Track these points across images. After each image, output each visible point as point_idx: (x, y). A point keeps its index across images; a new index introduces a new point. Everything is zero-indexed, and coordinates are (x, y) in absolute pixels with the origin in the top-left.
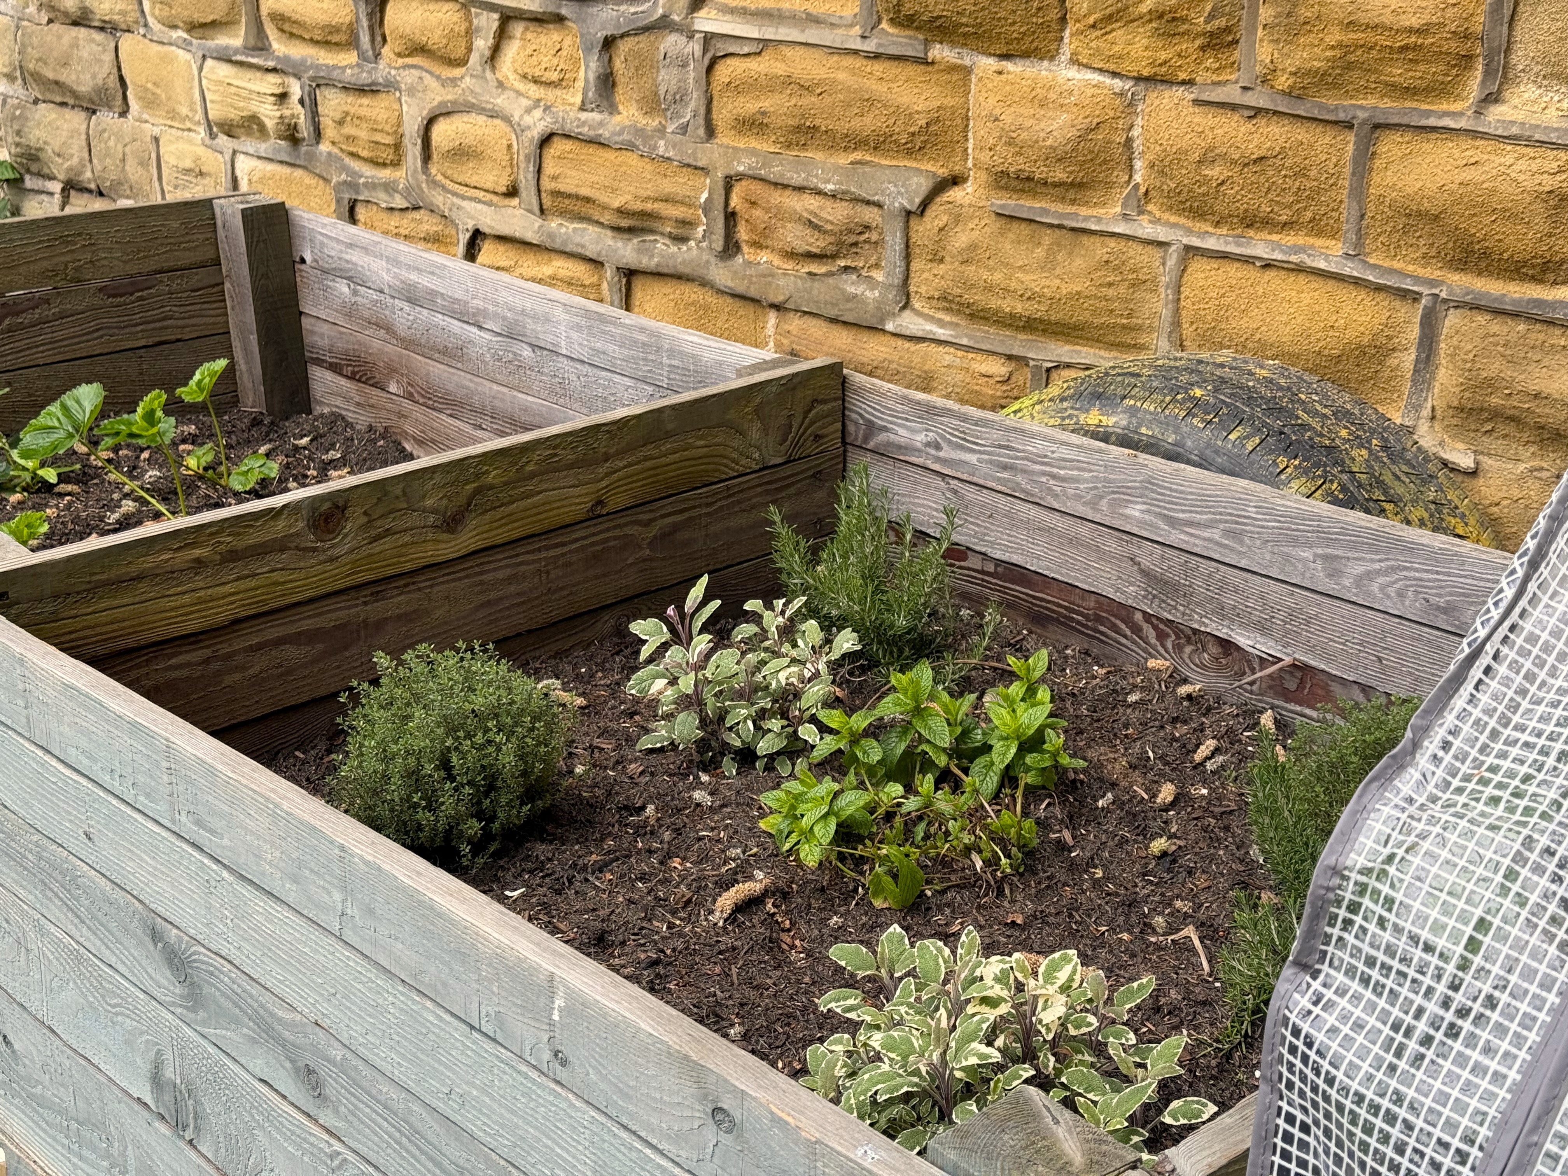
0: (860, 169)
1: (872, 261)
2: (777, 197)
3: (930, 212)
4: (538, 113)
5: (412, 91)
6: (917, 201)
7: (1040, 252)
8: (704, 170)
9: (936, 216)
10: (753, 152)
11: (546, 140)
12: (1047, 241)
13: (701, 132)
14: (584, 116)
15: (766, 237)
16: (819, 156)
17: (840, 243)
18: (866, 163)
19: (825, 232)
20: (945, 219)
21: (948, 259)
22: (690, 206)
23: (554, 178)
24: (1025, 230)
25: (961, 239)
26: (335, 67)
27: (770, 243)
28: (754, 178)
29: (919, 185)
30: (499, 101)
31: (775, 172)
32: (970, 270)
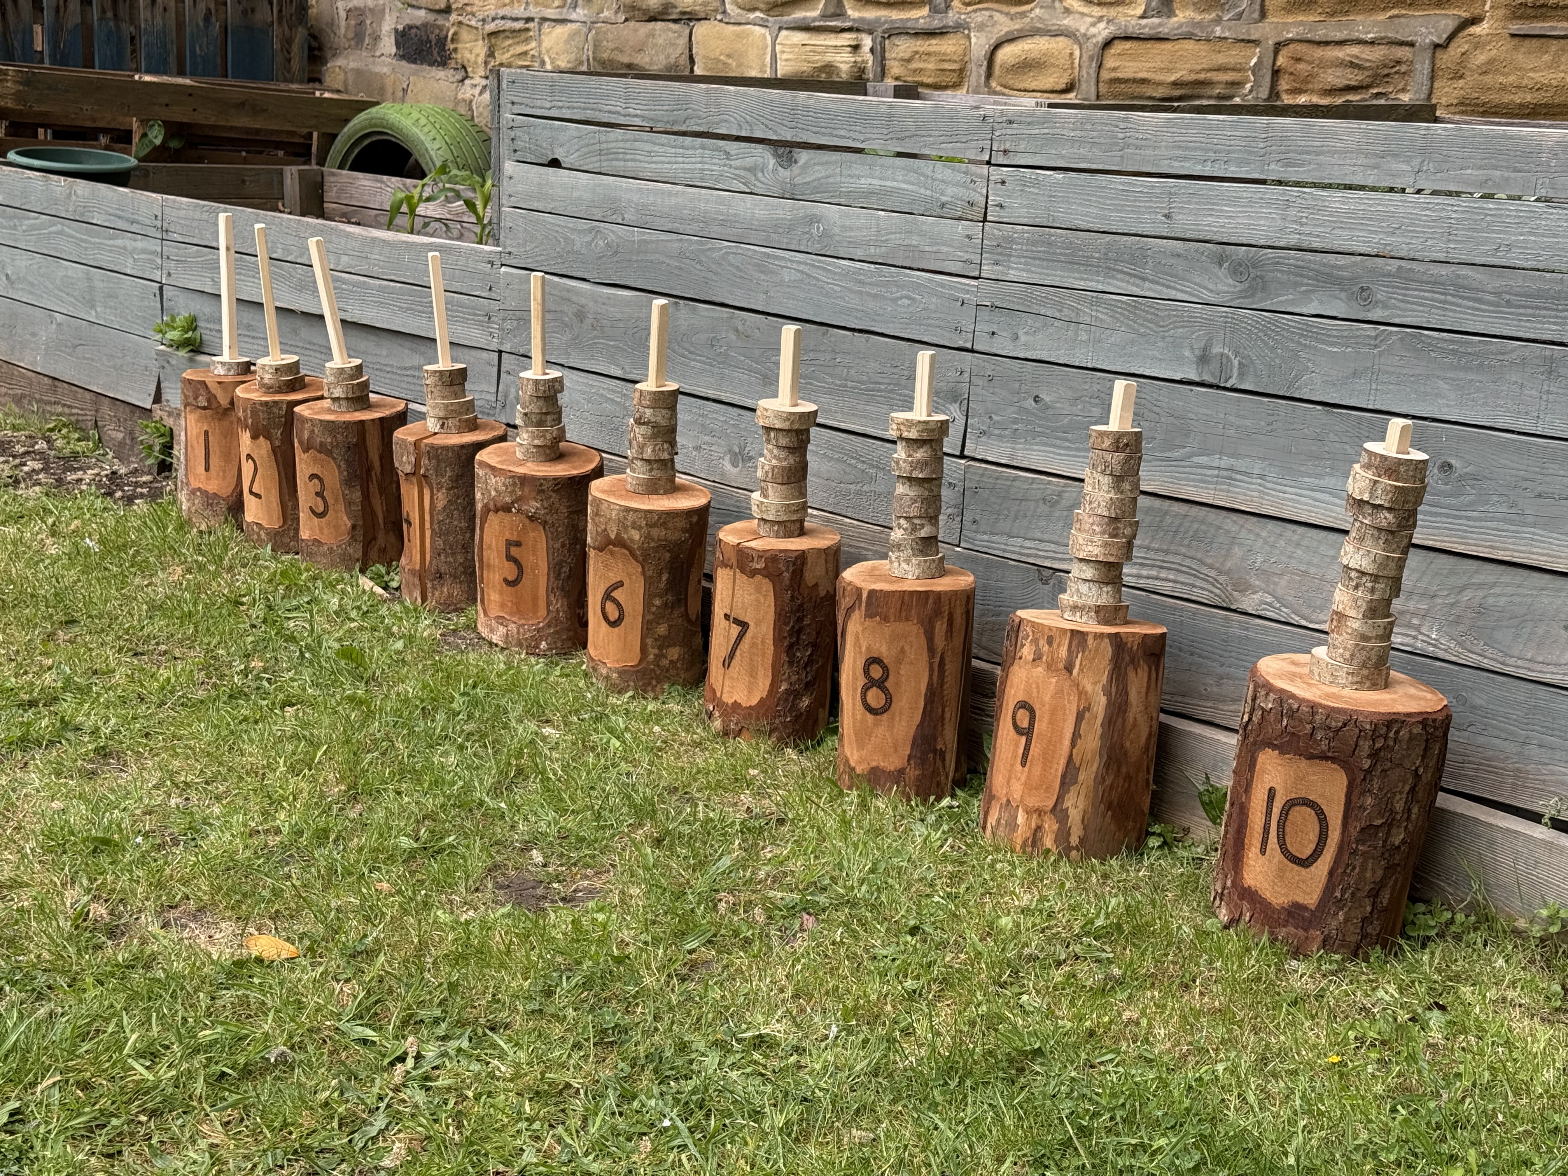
0: (1397, 21)
1: (1400, 87)
2: (1319, 52)
3: (1453, 45)
4: (1102, 25)
5: (981, 27)
6: (1445, 36)
7: (1546, 57)
8: (1255, 42)
9: (1460, 46)
10: (1301, 23)
11: (1108, 44)
12: (1554, 49)
13: (1256, 15)
14: (1144, 22)
15: (1308, 82)
16: (1359, 18)
17: (1375, 76)
18: (1403, 16)
19: (1365, 68)
20: (1466, 47)
21: (1468, 73)
22: (1239, 70)
23: (1114, 69)
24: (1535, 43)
25: (1481, 58)
26: (908, 20)
27: (1310, 86)
28: (1301, 41)
29: (1446, 25)
30: (1065, 22)
31: (1320, 34)
32: (1488, 79)
